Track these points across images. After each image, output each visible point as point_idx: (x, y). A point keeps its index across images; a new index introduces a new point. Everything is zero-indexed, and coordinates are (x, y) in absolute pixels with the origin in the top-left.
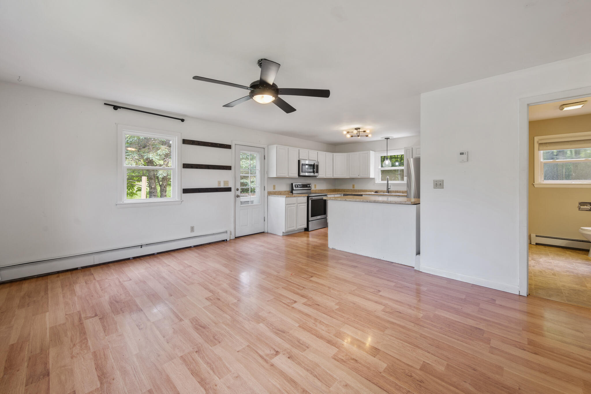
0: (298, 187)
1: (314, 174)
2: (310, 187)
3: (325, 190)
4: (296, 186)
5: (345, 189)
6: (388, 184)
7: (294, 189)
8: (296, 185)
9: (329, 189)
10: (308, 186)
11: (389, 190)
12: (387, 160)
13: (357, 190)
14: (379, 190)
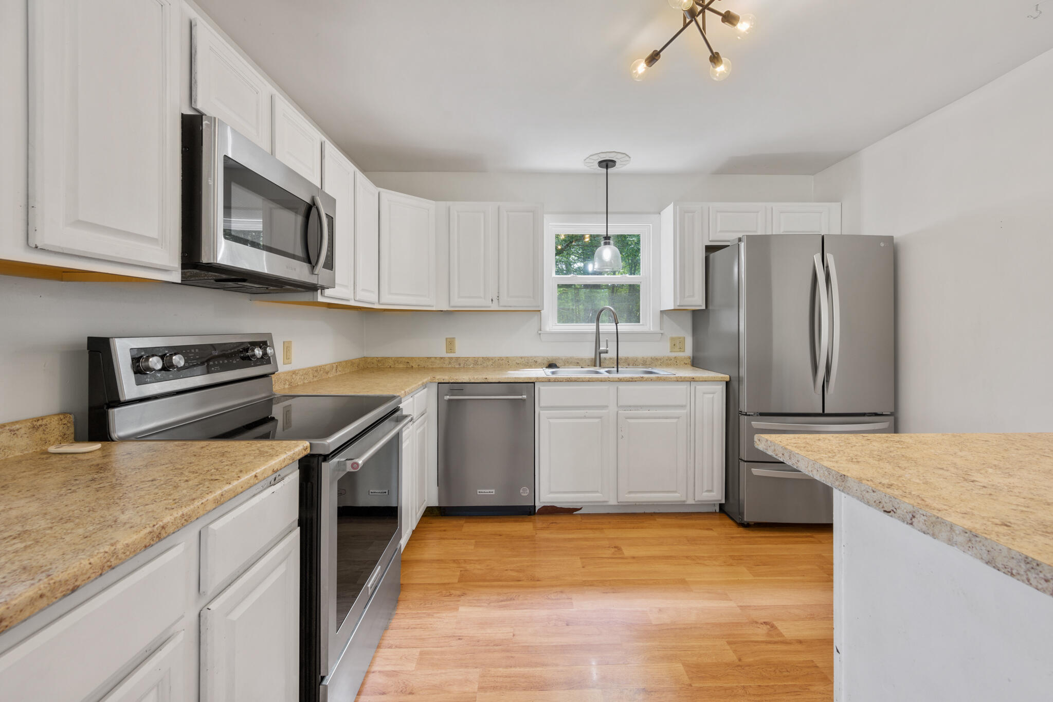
0: (167, 367)
1: (312, 272)
2: (269, 362)
3: (332, 365)
4: (155, 363)
5: (412, 358)
6: (598, 333)
7: (128, 386)
8: (151, 352)
9: (346, 362)
10: (258, 352)
11: (602, 355)
12: (606, 244)
13: (467, 359)
14: (559, 359)
